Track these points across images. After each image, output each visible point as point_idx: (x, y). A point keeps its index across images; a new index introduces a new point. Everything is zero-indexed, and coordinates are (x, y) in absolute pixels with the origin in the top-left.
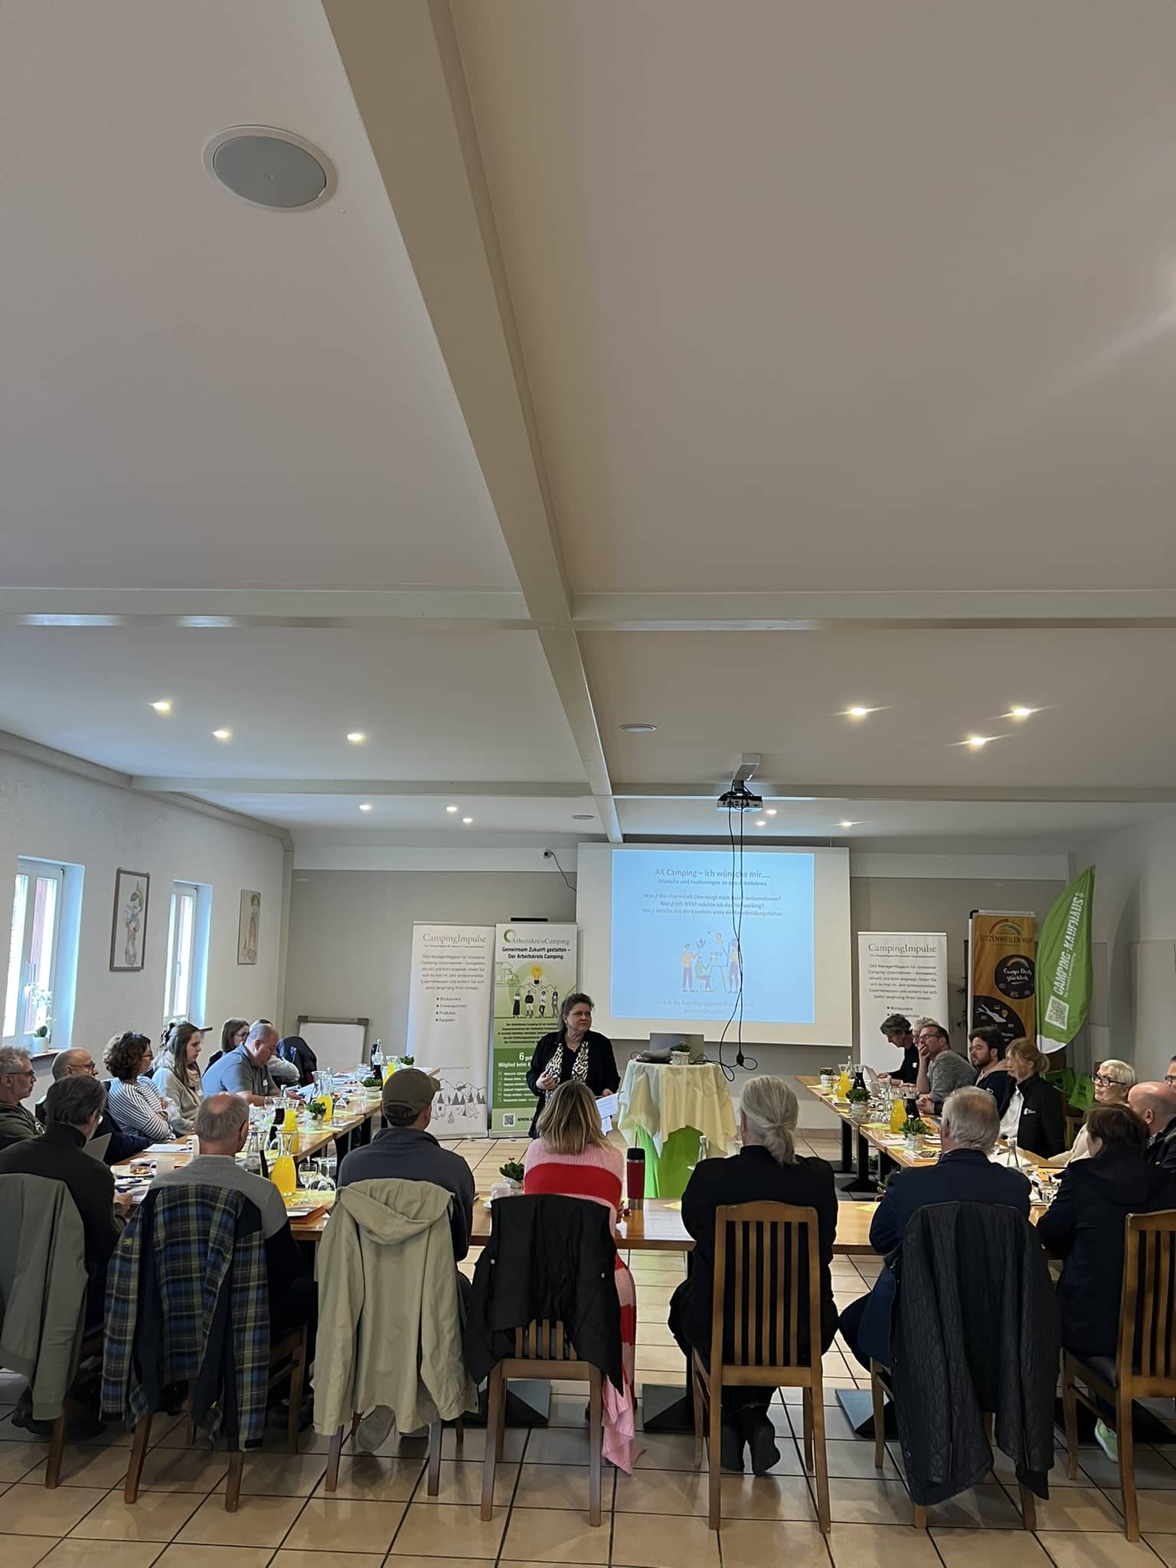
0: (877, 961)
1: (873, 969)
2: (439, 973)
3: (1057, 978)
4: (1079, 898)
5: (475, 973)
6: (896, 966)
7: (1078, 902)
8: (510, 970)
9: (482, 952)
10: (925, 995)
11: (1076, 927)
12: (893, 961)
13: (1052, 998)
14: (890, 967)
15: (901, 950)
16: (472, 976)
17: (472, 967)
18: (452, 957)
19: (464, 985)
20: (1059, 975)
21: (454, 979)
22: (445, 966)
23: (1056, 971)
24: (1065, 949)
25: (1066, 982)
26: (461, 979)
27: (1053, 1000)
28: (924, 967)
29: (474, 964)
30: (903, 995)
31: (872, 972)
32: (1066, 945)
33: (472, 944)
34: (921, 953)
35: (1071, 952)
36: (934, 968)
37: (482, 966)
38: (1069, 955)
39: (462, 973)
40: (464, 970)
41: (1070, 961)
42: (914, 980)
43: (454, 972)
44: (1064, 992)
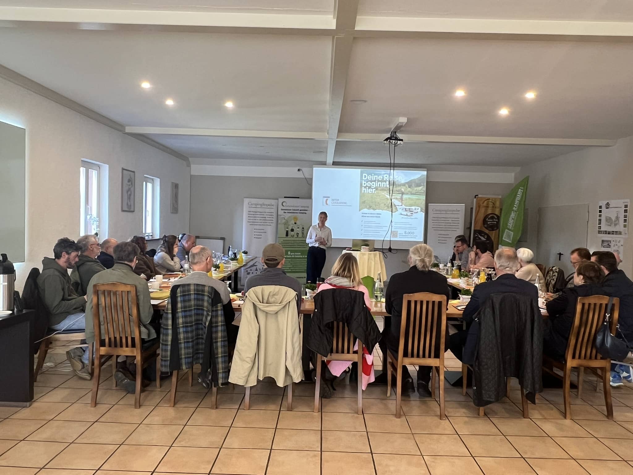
0: (436, 216)
2: (255, 218)
4: (522, 189)
5: (269, 219)
6: (443, 218)
7: (521, 191)
8: (284, 218)
9: (272, 210)
10: (454, 229)
11: (519, 201)
12: (442, 216)
13: (506, 230)
14: (441, 218)
15: (446, 211)
16: (269, 220)
17: (268, 216)
18: (260, 212)
19: (265, 224)
20: (510, 221)
21: (261, 221)
22: (257, 216)
23: (509, 219)
24: (513, 210)
25: (513, 224)
26: (264, 221)
27: (507, 232)
28: (456, 218)
29: (269, 215)
30: (445, 229)
31: (434, 220)
33: (268, 207)
34: (454, 212)
35: (516, 212)
36: (460, 218)
37: (272, 216)
39: (264, 219)
40: (265, 218)
41: (515, 215)
42: (451, 223)
43: (261, 219)
44: (512, 227)
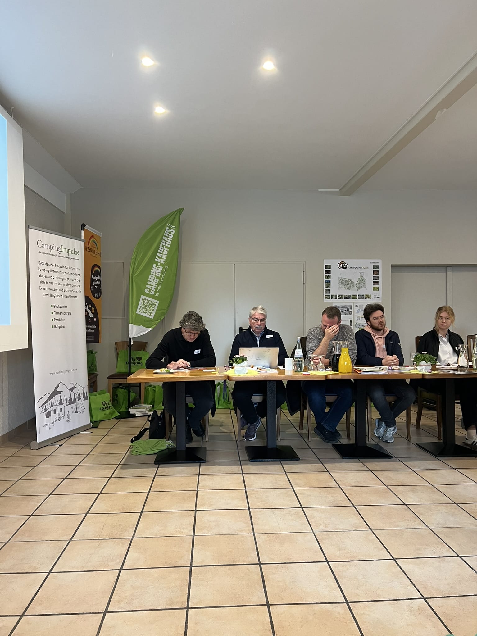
0: (43, 258)
1: (42, 267)
3: (148, 282)
4: (170, 228)
6: (56, 265)
7: (169, 231)
10: (74, 294)
11: (166, 247)
12: (54, 260)
13: (142, 296)
14: (52, 266)
15: (59, 249)
20: (152, 281)
23: (149, 278)
24: (157, 263)
25: (158, 285)
27: (144, 299)
28: (73, 269)
30: (62, 293)
31: (41, 270)
32: (158, 260)
34: (71, 256)
35: (162, 265)
36: (79, 269)
38: (161, 268)
41: (162, 271)
42: (67, 279)
44: (156, 292)
